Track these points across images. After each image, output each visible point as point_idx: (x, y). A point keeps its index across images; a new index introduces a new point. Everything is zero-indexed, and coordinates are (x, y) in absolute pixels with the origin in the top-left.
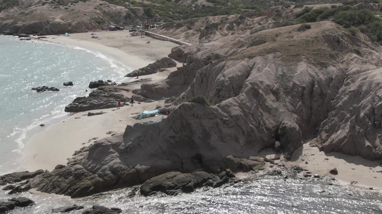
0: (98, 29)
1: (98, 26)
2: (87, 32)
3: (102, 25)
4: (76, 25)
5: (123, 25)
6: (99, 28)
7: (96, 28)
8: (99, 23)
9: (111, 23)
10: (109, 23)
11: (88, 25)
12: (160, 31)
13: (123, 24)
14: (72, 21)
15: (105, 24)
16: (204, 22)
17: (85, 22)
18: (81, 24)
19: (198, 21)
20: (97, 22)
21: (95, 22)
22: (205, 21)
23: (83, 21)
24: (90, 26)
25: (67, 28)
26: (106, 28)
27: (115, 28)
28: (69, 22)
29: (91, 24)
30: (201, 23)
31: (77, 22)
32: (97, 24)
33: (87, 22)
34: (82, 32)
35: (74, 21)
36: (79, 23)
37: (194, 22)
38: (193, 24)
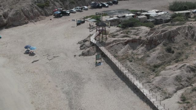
0: (41, 16)
1: (40, 12)
2: (26, 23)
3: (46, 10)
4: (13, 17)
5: (70, 5)
6: (43, 15)
7: (38, 16)
8: (42, 7)
9: (57, 4)
10: (55, 4)
11: (29, 14)
12: (121, 48)
13: (70, 3)
14: (9, 9)
15: (49, 7)
16: (187, 35)
17: (25, 10)
18: (20, 14)
19: (179, 34)
20: (40, 7)
21: (38, 7)
22: (189, 34)
23: (23, 8)
24: (31, 14)
25: (2, 21)
26: (50, 12)
27: (60, 14)
28: (5, 13)
29: (32, 11)
30: (182, 36)
31: (15, 13)
32: (40, 10)
33: (27, 9)
34: (21, 25)
35: (11, 9)
36: (17, 14)
37: (173, 37)
38: (172, 39)
